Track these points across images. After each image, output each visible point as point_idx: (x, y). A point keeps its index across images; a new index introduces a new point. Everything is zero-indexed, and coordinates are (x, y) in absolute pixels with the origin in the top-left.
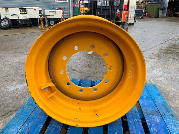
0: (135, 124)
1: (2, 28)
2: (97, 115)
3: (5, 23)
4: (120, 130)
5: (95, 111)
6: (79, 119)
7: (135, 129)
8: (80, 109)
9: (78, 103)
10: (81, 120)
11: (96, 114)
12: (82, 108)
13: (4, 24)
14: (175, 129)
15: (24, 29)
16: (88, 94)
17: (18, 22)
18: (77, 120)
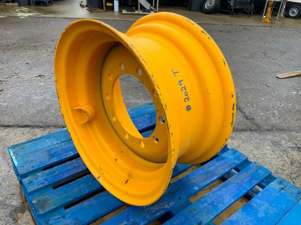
1: (204, 11)
2: (126, 182)
3: (211, 4)
5: (130, 175)
6: (104, 172)
8: (116, 160)
9: (122, 152)
10: (105, 175)
12: (118, 161)
13: (208, 5)
15: (236, 17)
17: (230, 3)
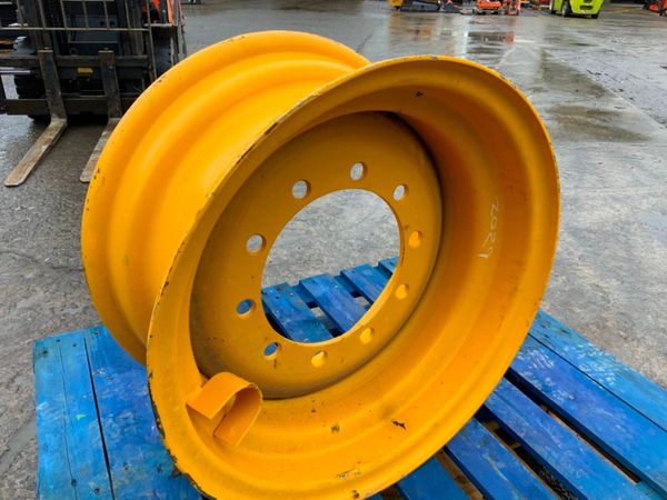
0: (509, 404)
2: (402, 425)
4: (486, 441)
5: (386, 412)
6: (356, 471)
7: (522, 419)
8: (334, 429)
10: (364, 469)
11: (396, 423)
12: (342, 424)
14: (601, 369)
16: (342, 361)
18: (351, 476)
